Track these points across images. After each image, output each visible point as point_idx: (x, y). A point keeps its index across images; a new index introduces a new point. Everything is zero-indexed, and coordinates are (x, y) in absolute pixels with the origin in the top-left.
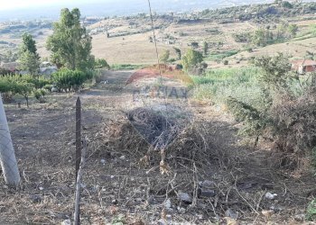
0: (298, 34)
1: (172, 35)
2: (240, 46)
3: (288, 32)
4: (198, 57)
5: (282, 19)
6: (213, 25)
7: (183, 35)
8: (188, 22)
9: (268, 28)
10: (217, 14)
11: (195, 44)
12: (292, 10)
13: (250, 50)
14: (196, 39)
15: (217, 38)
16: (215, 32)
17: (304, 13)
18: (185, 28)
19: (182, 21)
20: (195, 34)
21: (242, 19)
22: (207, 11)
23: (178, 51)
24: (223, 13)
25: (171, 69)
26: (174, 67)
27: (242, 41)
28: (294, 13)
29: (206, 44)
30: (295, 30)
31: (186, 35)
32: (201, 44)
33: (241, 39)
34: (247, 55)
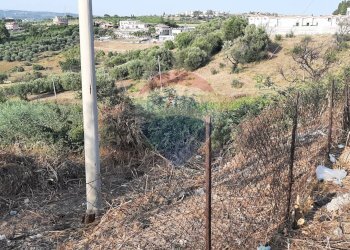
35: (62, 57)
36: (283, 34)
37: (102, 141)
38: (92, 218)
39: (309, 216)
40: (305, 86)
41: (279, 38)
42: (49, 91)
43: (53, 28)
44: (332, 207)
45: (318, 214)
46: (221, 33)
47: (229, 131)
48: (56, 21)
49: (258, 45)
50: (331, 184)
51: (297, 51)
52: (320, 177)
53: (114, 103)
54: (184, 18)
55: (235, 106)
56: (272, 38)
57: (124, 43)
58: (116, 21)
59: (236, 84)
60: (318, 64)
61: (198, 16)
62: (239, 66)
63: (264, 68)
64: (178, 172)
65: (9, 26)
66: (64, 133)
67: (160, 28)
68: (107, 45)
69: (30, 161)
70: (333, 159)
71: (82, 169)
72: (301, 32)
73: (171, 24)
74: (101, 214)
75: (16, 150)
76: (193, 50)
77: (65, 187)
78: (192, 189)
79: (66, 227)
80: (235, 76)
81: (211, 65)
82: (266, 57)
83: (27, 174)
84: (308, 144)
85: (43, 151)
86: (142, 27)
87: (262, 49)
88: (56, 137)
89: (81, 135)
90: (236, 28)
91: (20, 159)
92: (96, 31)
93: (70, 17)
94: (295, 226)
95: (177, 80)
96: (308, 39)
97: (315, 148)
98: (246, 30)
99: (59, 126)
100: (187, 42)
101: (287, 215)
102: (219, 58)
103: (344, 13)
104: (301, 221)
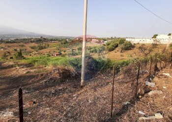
2: (33, 50)
3: (47, 46)
4: (20, 54)
5: (44, 42)
6: (21, 44)
8: (11, 42)
9: (40, 45)
10: (22, 40)
11: (16, 50)
15: (24, 48)
16: (23, 46)
17: (49, 41)
19: (8, 42)
20: (15, 47)
21: (31, 42)
22: (17, 39)
23: (9, 52)
24: (24, 40)
25: (7, 59)
26: (9, 58)
28: (47, 41)
29: (21, 50)
30: (48, 45)
32: (18, 50)
33: (33, 48)
34: (36, 52)
35: (78, 47)
36: (136, 43)
37: (86, 67)
38: (82, 87)
39: (143, 95)
40: (142, 58)
41: (135, 44)
42: (75, 55)
43: (77, 40)
44: (150, 93)
45: (145, 95)
46: (118, 42)
47: (119, 68)
48: (77, 39)
49: (128, 46)
50: (150, 87)
51: (140, 48)
52: (147, 84)
53: (89, 59)
54: (108, 39)
55: (121, 61)
56: (133, 44)
57: (93, 44)
58: (91, 39)
59: (121, 56)
60: (147, 52)
61: (112, 38)
62: (123, 51)
63: (130, 52)
64: (104, 78)
65: (67, 40)
66: (77, 65)
67: (102, 41)
68: (89, 45)
69: (69, 71)
70: (151, 79)
71: (80, 74)
72: (141, 42)
73: (105, 40)
74: (84, 86)
75: (66, 68)
76: (110, 46)
77: (76, 78)
78: (108, 83)
79: (76, 88)
80: (122, 54)
81: (115, 50)
82: (130, 49)
83: (68, 74)
84: (143, 74)
85: (72, 69)
86: (97, 40)
87: (129, 47)
88: (75, 65)
89: (81, 66)
90: (122, 41)
91: (67, 70)
92: (86, 41)
93: (81, 38)
94: (138, 98)
95: (105, 54)
96: (144, 45)
97: (145, 76)
98: (125, 42)
99: (76, 63)
100: (109, 44)
101: (136, 94)
102: (117, 49)
103: (155, 38)
104: (140, 97)
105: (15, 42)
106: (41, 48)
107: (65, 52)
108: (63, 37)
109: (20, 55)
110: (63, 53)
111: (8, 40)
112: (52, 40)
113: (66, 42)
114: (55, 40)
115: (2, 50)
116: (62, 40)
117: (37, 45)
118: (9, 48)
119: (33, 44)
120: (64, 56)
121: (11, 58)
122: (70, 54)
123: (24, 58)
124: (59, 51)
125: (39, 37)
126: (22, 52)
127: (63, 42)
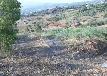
0: (65, 16)
1: (26, 21)
2: (49, 22)
5: (60, 13)
6: (39, 16)
7: (29, 20)
8: (30, 16)
9: (56, 16)
10: (39, 13)
11: (35, 23)
12: (62, 10)
13: (53, 23)
14: (35, 21)
15: (41, 21)
16: (40, 18)
17: (65, 10)
18: (30, 18)
19: (28, 16)
20: (34, 20)
21: (48, 14)
22: (35, 12)
23: (30, 26)
24: (41, 12)
25: (29, 32)
26: (31, 31)
27: (49, 20)
28: (63, 10)
29: (39, 23)
31: (31, 20)
32: (37, 23)
105: (33, 15)
106: (58, 19)
107: (84, 21)
108: (81, 2)
109: (39, 28)
110: (82, 23)
111: (28, 13)
112: (68, 9)
113: (85, 9)
114: (72, 8)
115: (25, 24)
116: (81, 7)
117: (52, 16)
118: (30, 22)
119: (49, 16)
120: (84, 26)
121: (33, 31)
122: (93, 24)
123: (43, 31)
124: (77, 21)
125: (55, 7)
126: (41, 25)
127: (82, 9)
